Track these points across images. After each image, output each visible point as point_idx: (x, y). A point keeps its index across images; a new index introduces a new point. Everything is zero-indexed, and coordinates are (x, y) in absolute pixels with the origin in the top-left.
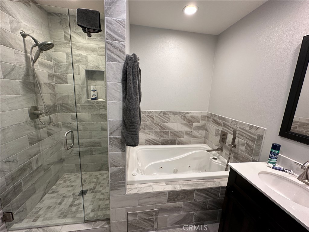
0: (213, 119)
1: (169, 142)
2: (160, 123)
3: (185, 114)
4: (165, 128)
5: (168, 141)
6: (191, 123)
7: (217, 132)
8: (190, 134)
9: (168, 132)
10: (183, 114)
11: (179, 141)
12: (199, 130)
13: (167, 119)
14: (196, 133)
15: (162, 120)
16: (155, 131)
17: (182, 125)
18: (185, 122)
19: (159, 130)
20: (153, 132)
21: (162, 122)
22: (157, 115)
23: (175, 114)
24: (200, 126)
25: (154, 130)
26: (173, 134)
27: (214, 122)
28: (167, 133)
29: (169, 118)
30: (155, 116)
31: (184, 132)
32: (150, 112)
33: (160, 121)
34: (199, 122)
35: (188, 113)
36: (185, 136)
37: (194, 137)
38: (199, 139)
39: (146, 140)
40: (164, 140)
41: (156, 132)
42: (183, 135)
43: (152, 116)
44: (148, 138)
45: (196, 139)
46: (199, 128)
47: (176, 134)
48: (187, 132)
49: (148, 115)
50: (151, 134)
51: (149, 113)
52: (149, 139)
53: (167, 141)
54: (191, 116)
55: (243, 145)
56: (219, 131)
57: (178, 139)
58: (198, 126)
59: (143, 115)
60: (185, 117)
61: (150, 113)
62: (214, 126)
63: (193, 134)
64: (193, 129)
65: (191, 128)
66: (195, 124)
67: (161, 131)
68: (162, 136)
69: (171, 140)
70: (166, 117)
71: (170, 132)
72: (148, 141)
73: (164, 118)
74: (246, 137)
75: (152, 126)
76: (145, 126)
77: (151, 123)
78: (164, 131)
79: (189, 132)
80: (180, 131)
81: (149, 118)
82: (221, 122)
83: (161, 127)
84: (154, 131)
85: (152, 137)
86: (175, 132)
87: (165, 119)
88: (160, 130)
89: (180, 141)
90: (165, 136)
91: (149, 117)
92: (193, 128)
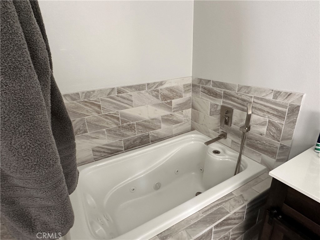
0: (205, 88)
1: (138, 141)
2: (115, 112)
3: (157, 87)
4: (125, 119)
5: (136, 140)
6: (169, 101)
7: (215, 108)
8: (170, 120)
9: (133, 124)
10: (154, 87)
11: (153, 136)
12: (182, 110)
13: (126, 101)
14: (179, 115)
15: (118, 105)
16: (107, 130)
17: (154, 108)
18: (160, 101)
19: (114, 126)
20: (103, 133)
21: (118, 109)
22: (104, 97)
23: (139, 90)
24: (183, 103)
25: (104, 127)
26: (142, 126)
27: (207, 92)
28: (131, 128)
29: (130, 98)
30: (102, 100)
31: (161, 119)
32: (88, 94)
33: (114, 107)
34: (181, 96)
35: (161, 84)
36: (163, 125)
37: (177, 122)
38: (184, 123)
39: (93, 151)
40: (128, 140)
41: (109, 131)
42: (159, 124)
43: (96, 101)
44: (97, 145)
45: (180, 125)
46: (181, 107)
47: (147, 125)
48: (166, 118)
49: (86, 102)
50: (101, 136)
51: (86, 96)
52: (98, 147)
53: (134, 142)
54: (167, 89)
55: (263, 124)
56: (217, 107)
57: (151, 133)
58: (181, 104)
59: (75, 102)
60: (158, 91)
61: (89, 97)
62: (206, 99)
63: (175, 119)
64: (173, 111)
65: (170, 109)
66: (175, 102)
67: (119, 127)
68: (123, 136)
69: (139, 138)
70: (124, 98)
71: (137, 124)
72: (97, 151)
73: (119, 101)
74: (268, 112)
75: (99, 121)
76: (84, 124)
77: (95, 117)
78: (125, 124)
79: (167, 116)
80: (153, 119)
81: (90, 107)
82: (219, 91)
83: (118, 119)
84: (104, 130)
85: (104, 141)
86: (145, 121)
87: (123, 103)
88: (117, 124)
89: (156, 135)
90: (129, 133)
91: (90, 105)
92: (174, 109)
